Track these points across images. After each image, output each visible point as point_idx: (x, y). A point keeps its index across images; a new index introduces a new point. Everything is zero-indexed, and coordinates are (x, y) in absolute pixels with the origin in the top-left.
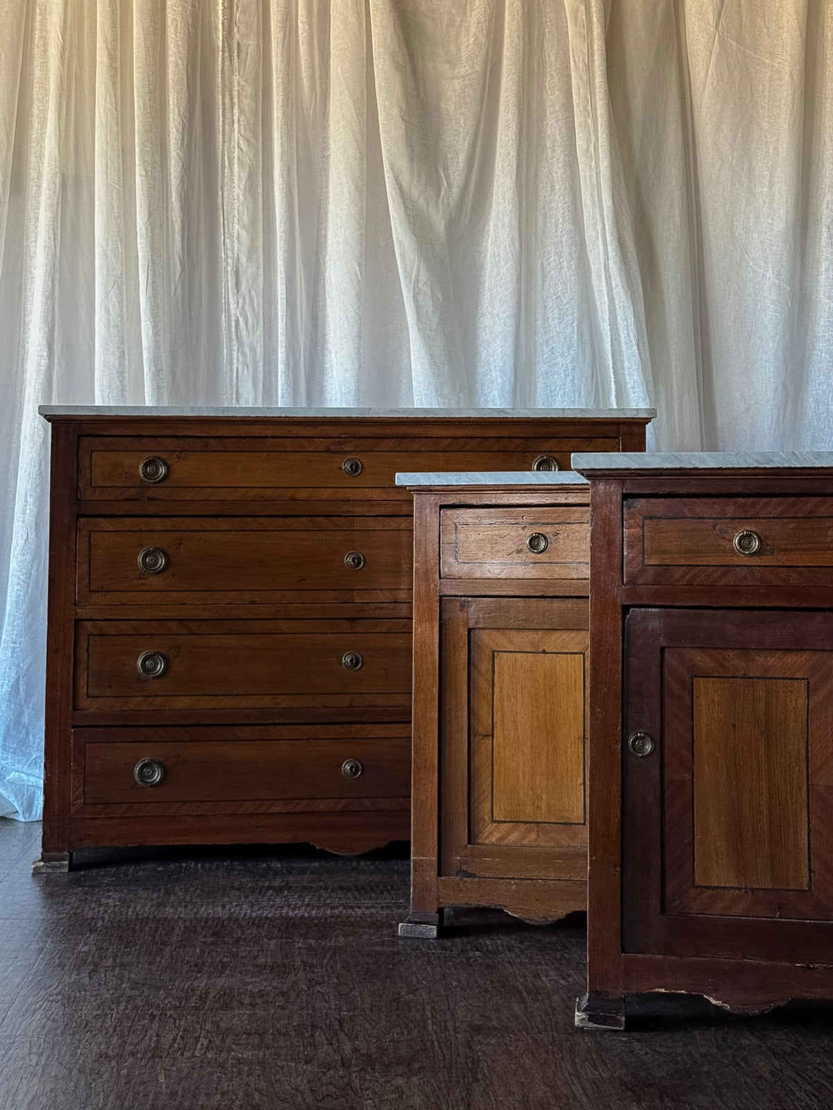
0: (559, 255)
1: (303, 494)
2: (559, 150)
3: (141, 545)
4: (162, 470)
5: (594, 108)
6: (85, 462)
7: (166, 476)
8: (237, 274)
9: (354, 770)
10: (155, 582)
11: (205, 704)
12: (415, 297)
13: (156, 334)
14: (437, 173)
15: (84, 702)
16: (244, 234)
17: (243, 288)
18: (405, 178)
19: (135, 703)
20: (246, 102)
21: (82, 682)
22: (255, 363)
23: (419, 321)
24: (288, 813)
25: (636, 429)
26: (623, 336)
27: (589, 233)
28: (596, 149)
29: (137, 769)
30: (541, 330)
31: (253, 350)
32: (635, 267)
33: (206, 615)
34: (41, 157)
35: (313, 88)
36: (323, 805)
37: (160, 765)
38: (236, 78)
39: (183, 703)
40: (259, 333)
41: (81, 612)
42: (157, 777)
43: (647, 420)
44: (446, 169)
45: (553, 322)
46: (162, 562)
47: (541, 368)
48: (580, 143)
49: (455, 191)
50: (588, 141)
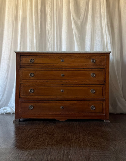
0: (98, 28)
1: (55, 65)
2: (98, 12)
3: (30, 72)
4: (33, 61)
5: (104, 5)
6: (21, 59)
7: (34, 62)
8: (49, 32)
9: (62, 108)
10: (32, 78)
11: (39, 97)
12: (75, 35)
13: (36, 41)
14: (79, 16)
15: (21, 96)
16: (50, 26)
17: (50, 34)
18: (74, 17)
19: (29, 97)
20: (50, 5)
21: (21, 93)
22: (51, 46)
23: (76, 39)
24: (52, 114)
25: (108, 54)
26: (108, 41)
27: (103, 25)
28: (104, 11)
29: (29, 107)
30: (95, 40)
31: (51, 44)
32: (110, 30)
33: (40, 83)
34: (20, 15)
35: (60, 3)
36: (57, 113)
37: (33, 106)
38: (49, 2)
39: (36, 97)
40: (52, 41)
41: (21, 83)
42: (32, 108)
43: (110, 53)
44: (81, 15)
45: (97, 39)
46: (33, 75)
47: (95, 46)
48: (102, 11)
49: (82, 19)
50: (103, 10)
